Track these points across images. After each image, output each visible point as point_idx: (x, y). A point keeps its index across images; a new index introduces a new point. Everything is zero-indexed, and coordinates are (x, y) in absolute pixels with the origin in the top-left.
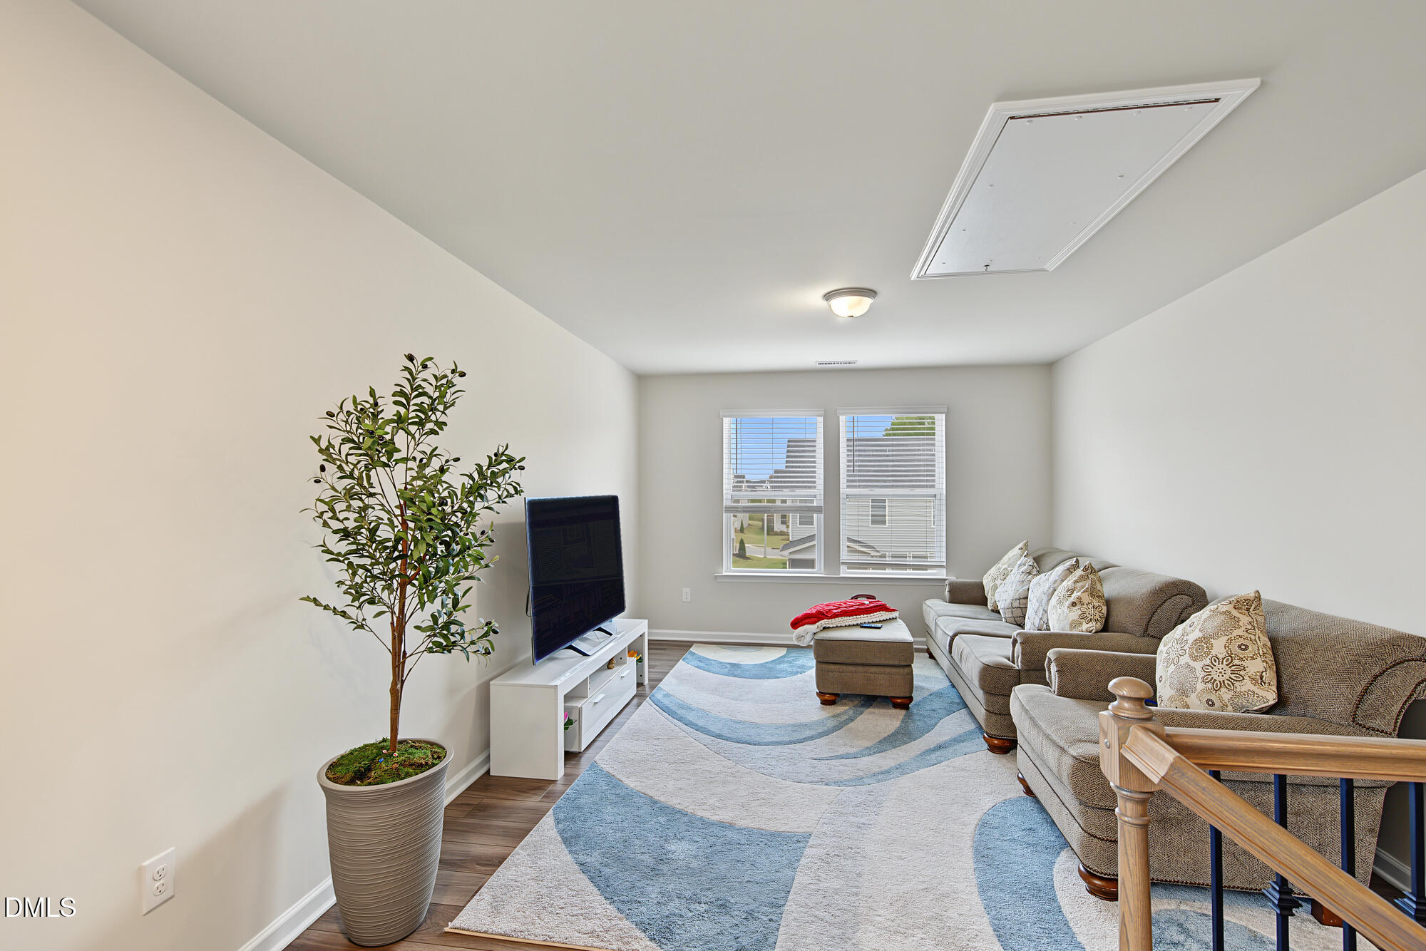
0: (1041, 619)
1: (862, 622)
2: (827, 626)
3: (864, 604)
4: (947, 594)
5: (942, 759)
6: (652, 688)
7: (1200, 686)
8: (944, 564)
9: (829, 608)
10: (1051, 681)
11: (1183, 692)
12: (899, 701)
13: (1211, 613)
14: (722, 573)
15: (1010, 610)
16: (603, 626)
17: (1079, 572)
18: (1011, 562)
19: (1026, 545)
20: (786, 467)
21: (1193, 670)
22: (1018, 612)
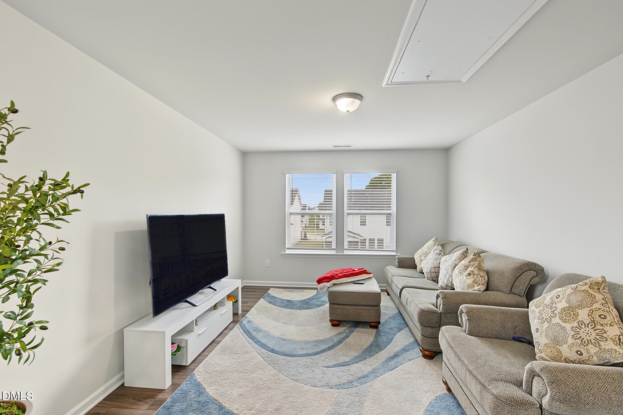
0: (448, 280)
1: (354, 280)
2: (336, 283)
3: (355, 270)
4: (397, 264)
5: (398, 364)
6: (243, 316)
7: (570, 341)
8: (395, 250)
9: (337, 273)
10: (463, 324)
11: (556, 341)
12: (373, 324)
13: (573, 290)
14: (285, 252)
15: (430, 273)
16: (212, 286)
17: (471, 256)
18: (429, 248)
19: (436, 239)
20: (324, 201)
21: (563, 328)
22: (434, 275)
